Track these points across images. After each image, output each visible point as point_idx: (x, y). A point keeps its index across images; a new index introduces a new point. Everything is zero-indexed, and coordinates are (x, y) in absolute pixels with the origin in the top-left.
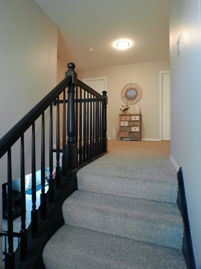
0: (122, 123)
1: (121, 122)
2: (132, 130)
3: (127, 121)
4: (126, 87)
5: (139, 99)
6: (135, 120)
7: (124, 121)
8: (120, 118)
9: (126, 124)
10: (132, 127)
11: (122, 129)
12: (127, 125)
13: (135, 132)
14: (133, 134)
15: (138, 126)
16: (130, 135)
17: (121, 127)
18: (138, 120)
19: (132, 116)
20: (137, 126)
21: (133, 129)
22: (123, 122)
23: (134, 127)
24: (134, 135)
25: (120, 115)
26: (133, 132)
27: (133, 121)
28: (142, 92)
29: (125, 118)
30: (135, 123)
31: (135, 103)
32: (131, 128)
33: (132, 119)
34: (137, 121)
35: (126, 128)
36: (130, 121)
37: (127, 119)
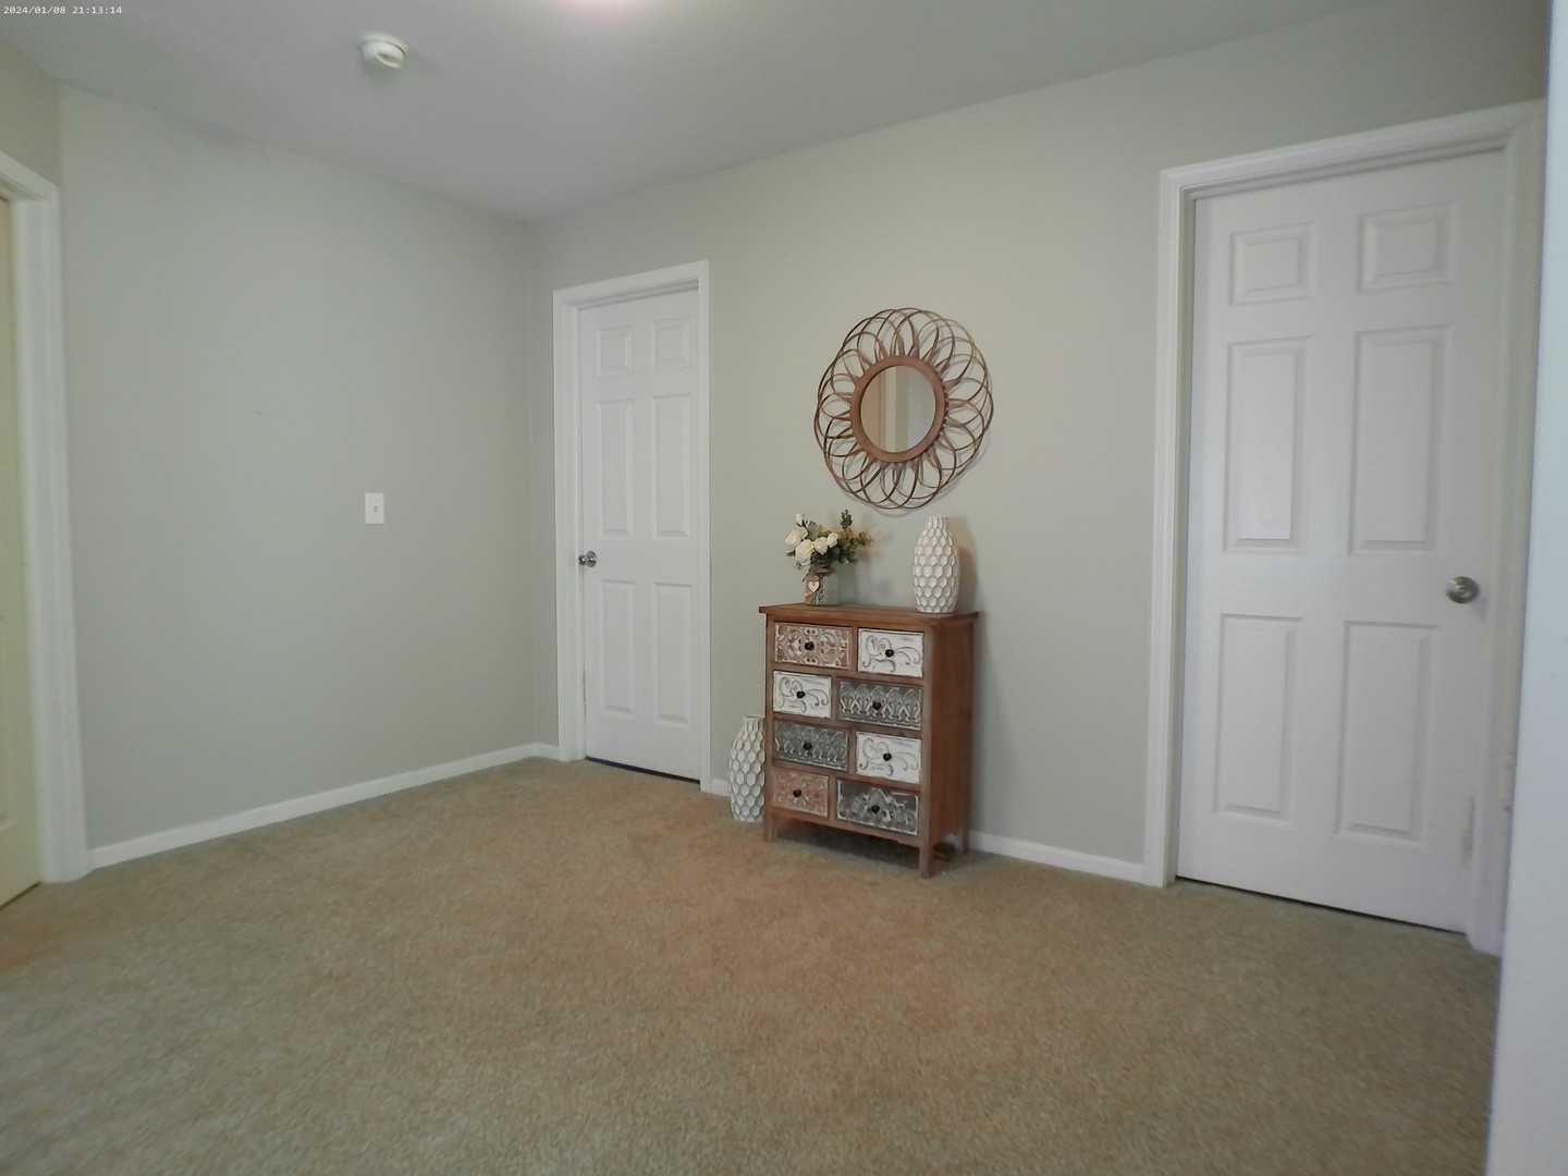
0: (786, 692)
1: (778, 676)
2: (861, 760)
3: (822, 672)
4: (853, 344)
5: (964, 457)
6: (885, 669)
7: (800, 669)
8: (770, 640)
9: (817, 699)
10: (862, 738)
11: (789, 739)
12: (824, 712)
13: (888, 787)
14: (873, 798)
15: (915, 735)
16: (848, 805)
17: (774, 721)
18: (916, 671)
19: (864, 635)
20: (901, 733)
21: (873, 755)
22: (792, 677)
23: (877, 739)
24: (875, 809)
25: (776, 616)
26: (866, 784)
27: (872, 681)
28: (985, 385)
29: (809, 646)
30: (885, 698)
31: (921, 492)
32: (852, 743)
33: (863, 656)
34: (906, 683)
35: (815, 737)
36: (847, 679)
37: (821, 658)
